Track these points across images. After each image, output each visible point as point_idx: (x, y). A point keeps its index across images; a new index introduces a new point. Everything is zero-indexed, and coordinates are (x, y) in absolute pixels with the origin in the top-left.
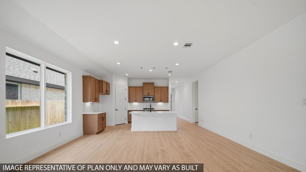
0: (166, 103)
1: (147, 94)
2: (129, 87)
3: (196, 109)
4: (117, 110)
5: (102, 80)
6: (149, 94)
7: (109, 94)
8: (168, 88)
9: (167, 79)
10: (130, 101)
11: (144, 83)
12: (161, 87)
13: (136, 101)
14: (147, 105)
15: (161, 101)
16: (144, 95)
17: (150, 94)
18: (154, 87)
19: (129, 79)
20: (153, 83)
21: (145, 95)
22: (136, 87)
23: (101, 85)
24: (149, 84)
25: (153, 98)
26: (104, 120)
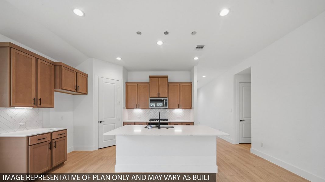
0: (189, 110)
1: (156, 95)
2: (127, 84)
3: (241, 121)
4: (101, 122)
5: (60, 63)
6: (159, 95)
7: (87, 94)
8: (190, 84)
9: (190, 70)
10: (128, 106)
11: (151, 77)
12: (180, 84)
13: (137, 106)
15: (180, 107)
16: (150, 97)
17: (161, 96)
18: (169, 84)
19: (126, 71)
20: (166, 77)
21: (153, 96)
22: (138, 84)
23: (58, 72)
24: (159, 78)
25: (166, 101)
26: (55, 147)
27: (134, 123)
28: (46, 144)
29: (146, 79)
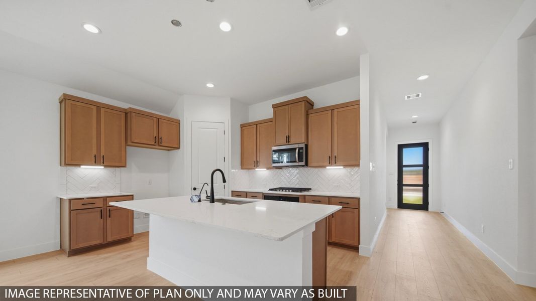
1: (284, 141)
2: (242, 126)
4: (195, 189)
6: (288, 138)
7: (178, 148)
8: (358, 105)
10: (243, 164)
11: (275, 107)
12: (332, 109)
13: (256, 165)
14: (292, 177)
15: (332, 161)
16: (274, 145)
17: (291, 141)
18: (308, 113)
20: (303, 100)
21: (278, 143)
22: (256, 124)
24: (290, 106)
25: (301, 151)
26: (110, 216)
27: (255, 195)
28: (97, 212)
29: (269, 114)
